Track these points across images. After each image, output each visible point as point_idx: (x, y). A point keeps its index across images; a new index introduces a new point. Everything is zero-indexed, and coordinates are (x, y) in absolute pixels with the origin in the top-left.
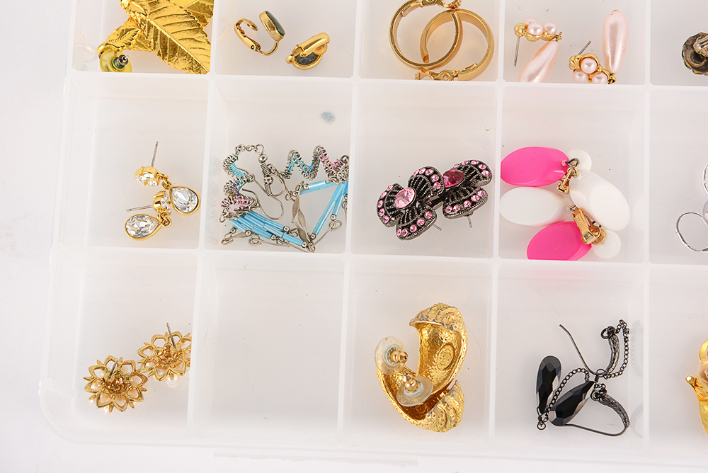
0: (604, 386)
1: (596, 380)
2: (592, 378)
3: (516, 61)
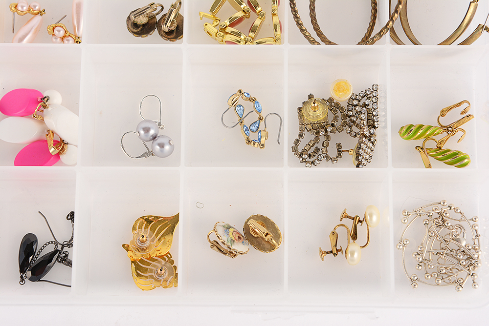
0: (67, 253)
1: (62, 249)
2: (59, 247)
3: (13, 30)
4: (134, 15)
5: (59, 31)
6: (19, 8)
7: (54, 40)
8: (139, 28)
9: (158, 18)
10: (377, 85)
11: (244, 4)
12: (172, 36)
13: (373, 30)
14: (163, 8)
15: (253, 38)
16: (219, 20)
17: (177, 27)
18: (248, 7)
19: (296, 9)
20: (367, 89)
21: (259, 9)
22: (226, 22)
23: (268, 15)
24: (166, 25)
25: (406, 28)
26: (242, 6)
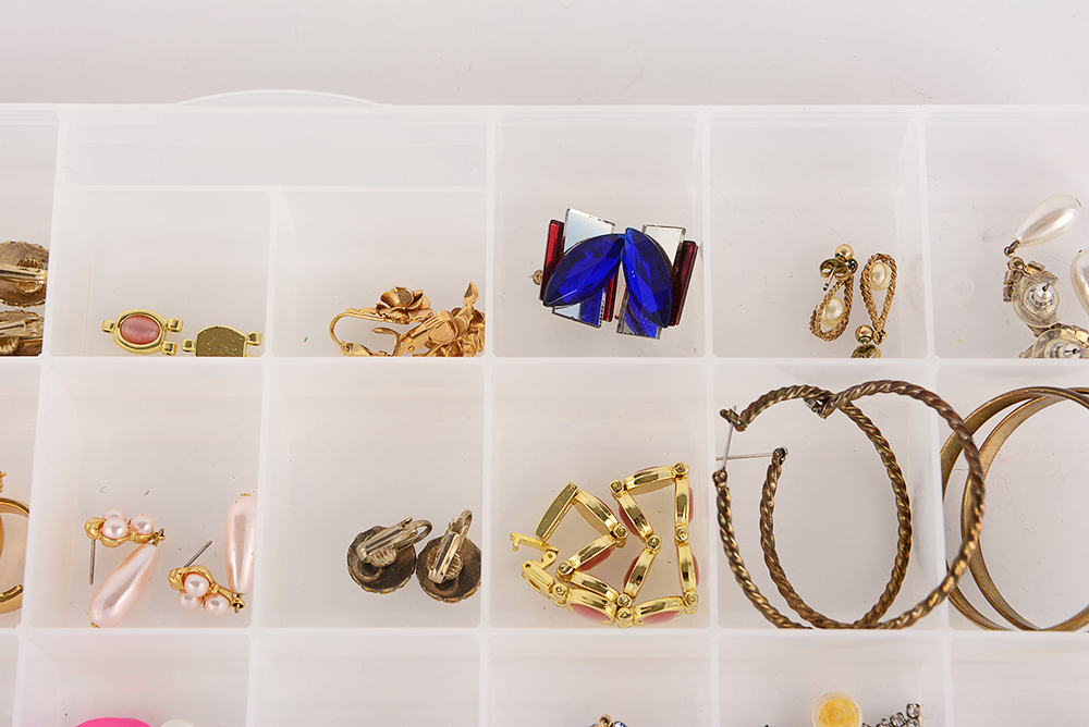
3: (92, 576)
4: (367, 547)
5: (196, 584)
6: (108, 531)
7: (183, 601)
8: (376, 572)
9: (419, 548)
10: (918, 706)
11: (612, 517)
12: (449, 592)
13: (903, 575)
14: (429, 528)
15: (633, 598)
16: (556, 553)
17: (463, 572)
18: (624, 527)
19: (731, 529)
20: (894, 714)
21: (646, 529)
22: (573, 559)
23: (668, 541)
24: (438, 568)
25: (980, 573)
26: (608, 523)
